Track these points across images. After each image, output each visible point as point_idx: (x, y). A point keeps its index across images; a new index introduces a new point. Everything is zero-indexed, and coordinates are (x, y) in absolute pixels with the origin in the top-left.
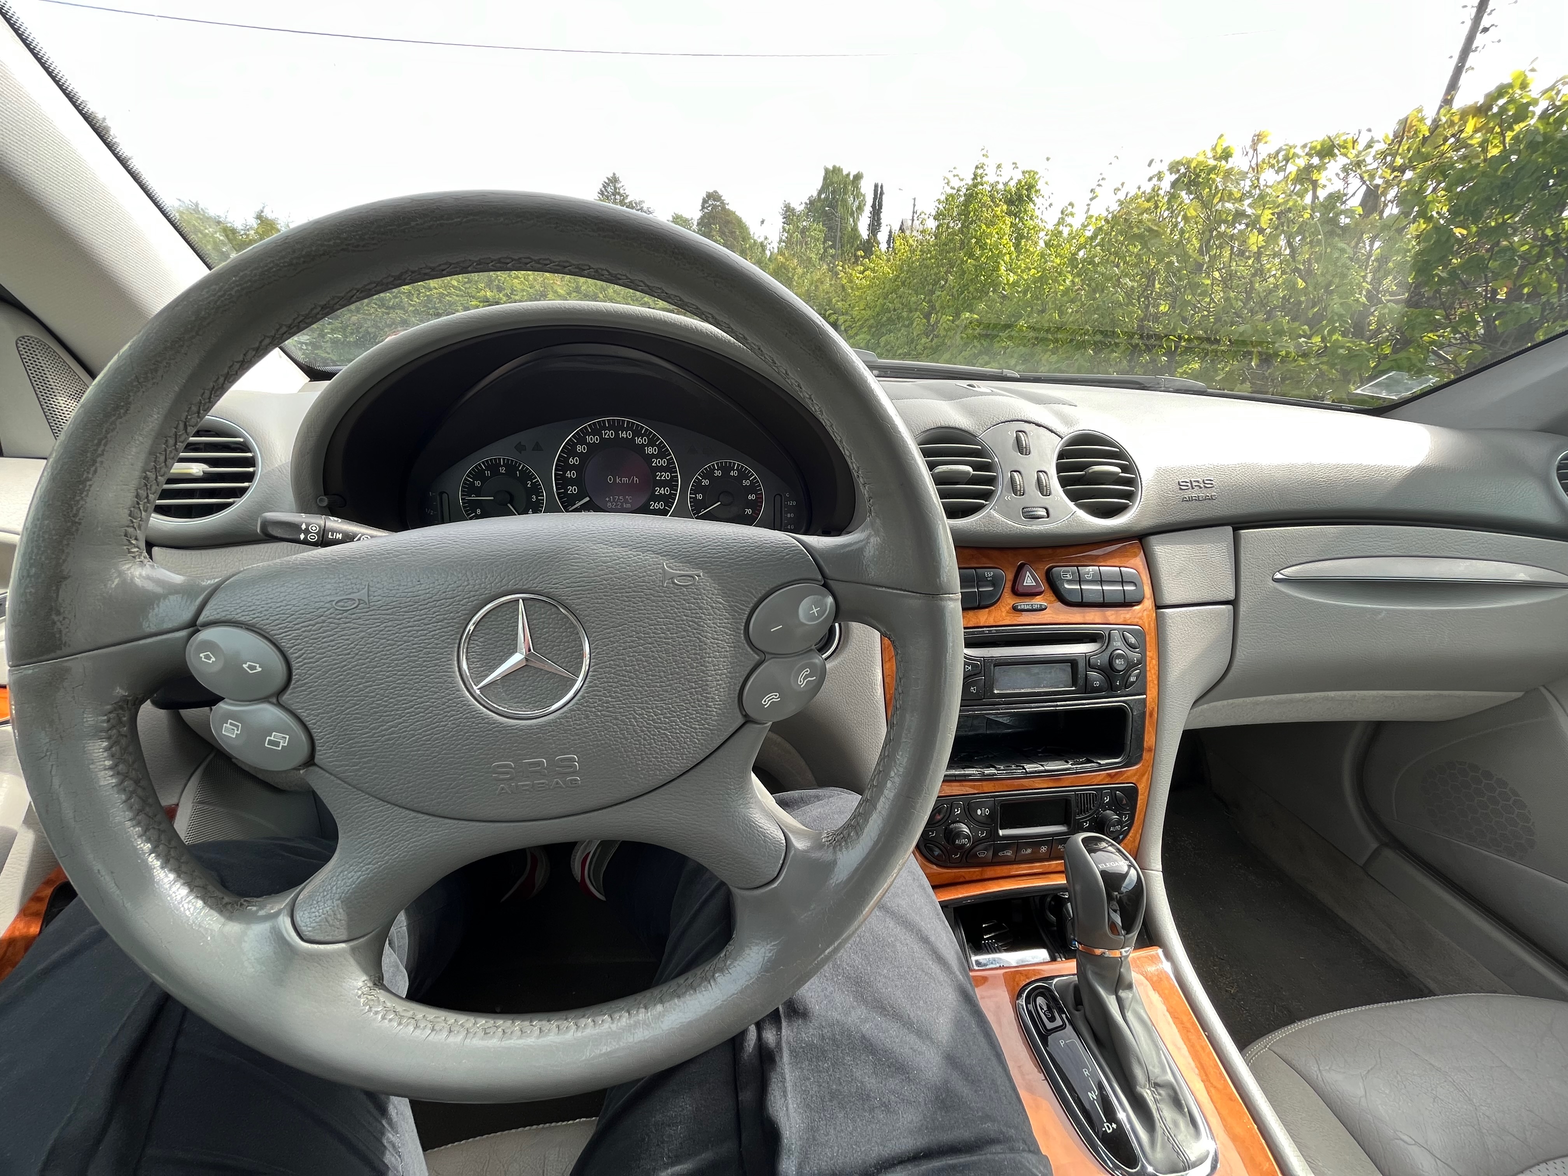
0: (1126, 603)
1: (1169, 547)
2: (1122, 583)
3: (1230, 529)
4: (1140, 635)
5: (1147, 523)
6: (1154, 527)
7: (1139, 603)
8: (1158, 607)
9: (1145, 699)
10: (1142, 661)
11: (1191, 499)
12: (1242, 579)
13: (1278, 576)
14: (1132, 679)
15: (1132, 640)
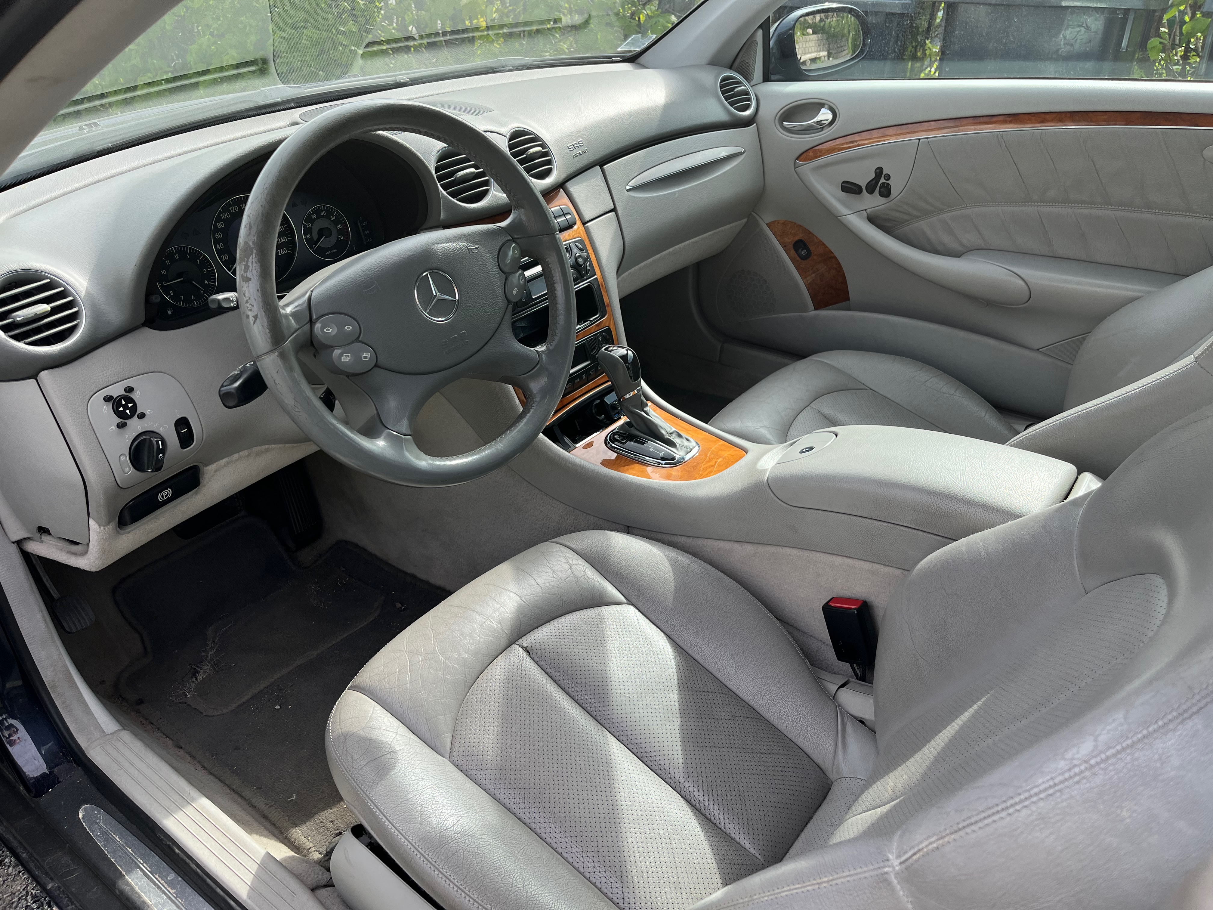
0: (570, 226)
1: (578, 186)
2: (564, 215)
3: (598, 167)
4: (581, 242)
5: (563, 176)
6: (567, 177)
7: (575, 223)
8: (584, 224)
9: (597, 278)
10: (588, 257)
11: (577, 156)
12: (614, 194)
13: (628, 188)
14: (588, 268)
15: (580, 246)
